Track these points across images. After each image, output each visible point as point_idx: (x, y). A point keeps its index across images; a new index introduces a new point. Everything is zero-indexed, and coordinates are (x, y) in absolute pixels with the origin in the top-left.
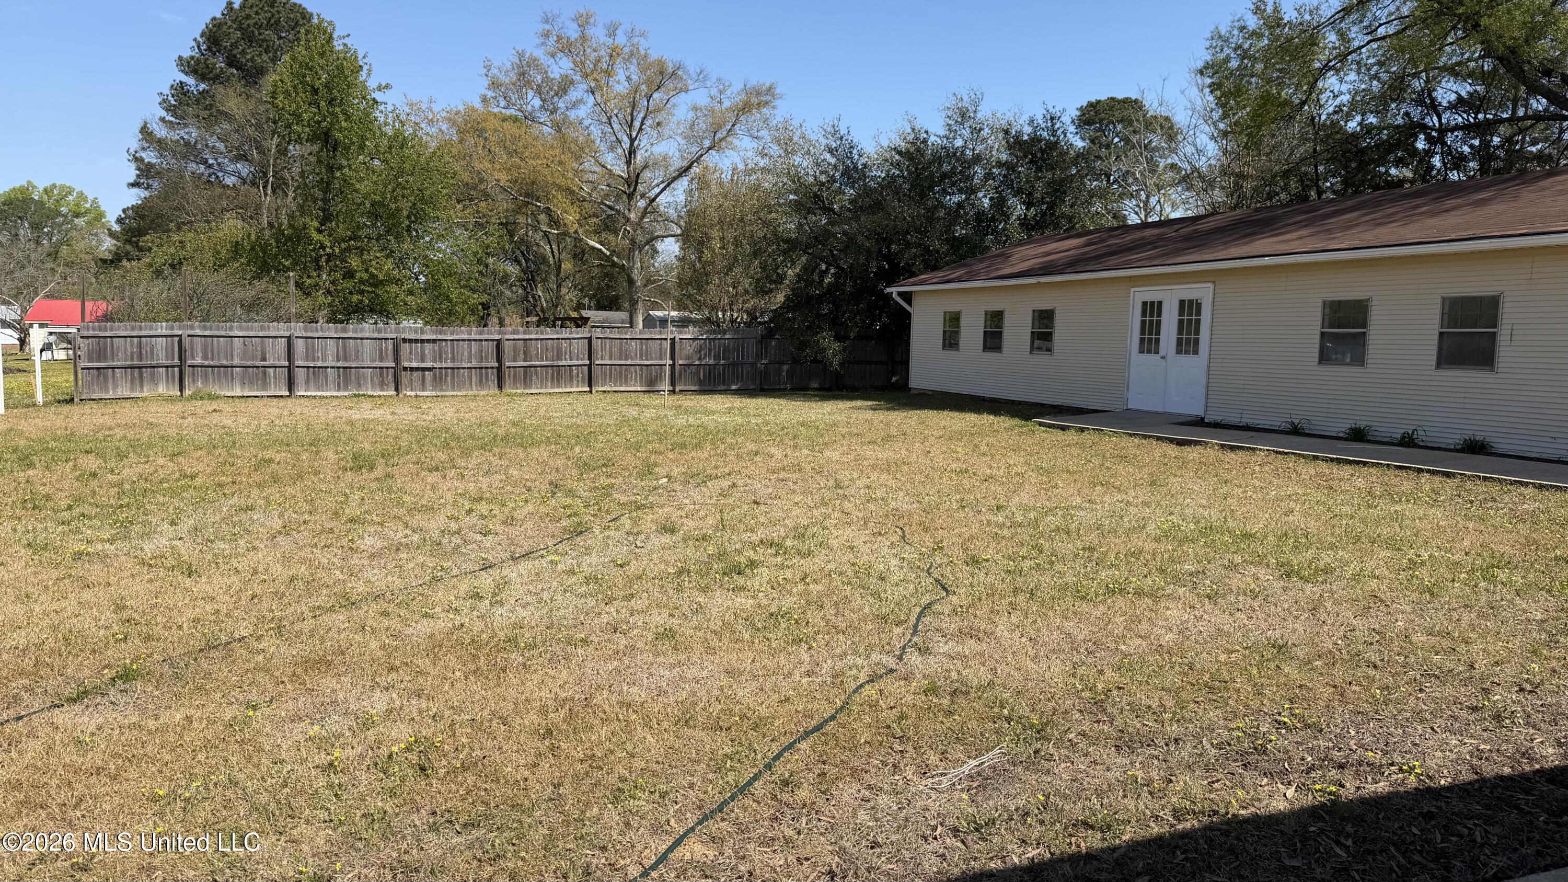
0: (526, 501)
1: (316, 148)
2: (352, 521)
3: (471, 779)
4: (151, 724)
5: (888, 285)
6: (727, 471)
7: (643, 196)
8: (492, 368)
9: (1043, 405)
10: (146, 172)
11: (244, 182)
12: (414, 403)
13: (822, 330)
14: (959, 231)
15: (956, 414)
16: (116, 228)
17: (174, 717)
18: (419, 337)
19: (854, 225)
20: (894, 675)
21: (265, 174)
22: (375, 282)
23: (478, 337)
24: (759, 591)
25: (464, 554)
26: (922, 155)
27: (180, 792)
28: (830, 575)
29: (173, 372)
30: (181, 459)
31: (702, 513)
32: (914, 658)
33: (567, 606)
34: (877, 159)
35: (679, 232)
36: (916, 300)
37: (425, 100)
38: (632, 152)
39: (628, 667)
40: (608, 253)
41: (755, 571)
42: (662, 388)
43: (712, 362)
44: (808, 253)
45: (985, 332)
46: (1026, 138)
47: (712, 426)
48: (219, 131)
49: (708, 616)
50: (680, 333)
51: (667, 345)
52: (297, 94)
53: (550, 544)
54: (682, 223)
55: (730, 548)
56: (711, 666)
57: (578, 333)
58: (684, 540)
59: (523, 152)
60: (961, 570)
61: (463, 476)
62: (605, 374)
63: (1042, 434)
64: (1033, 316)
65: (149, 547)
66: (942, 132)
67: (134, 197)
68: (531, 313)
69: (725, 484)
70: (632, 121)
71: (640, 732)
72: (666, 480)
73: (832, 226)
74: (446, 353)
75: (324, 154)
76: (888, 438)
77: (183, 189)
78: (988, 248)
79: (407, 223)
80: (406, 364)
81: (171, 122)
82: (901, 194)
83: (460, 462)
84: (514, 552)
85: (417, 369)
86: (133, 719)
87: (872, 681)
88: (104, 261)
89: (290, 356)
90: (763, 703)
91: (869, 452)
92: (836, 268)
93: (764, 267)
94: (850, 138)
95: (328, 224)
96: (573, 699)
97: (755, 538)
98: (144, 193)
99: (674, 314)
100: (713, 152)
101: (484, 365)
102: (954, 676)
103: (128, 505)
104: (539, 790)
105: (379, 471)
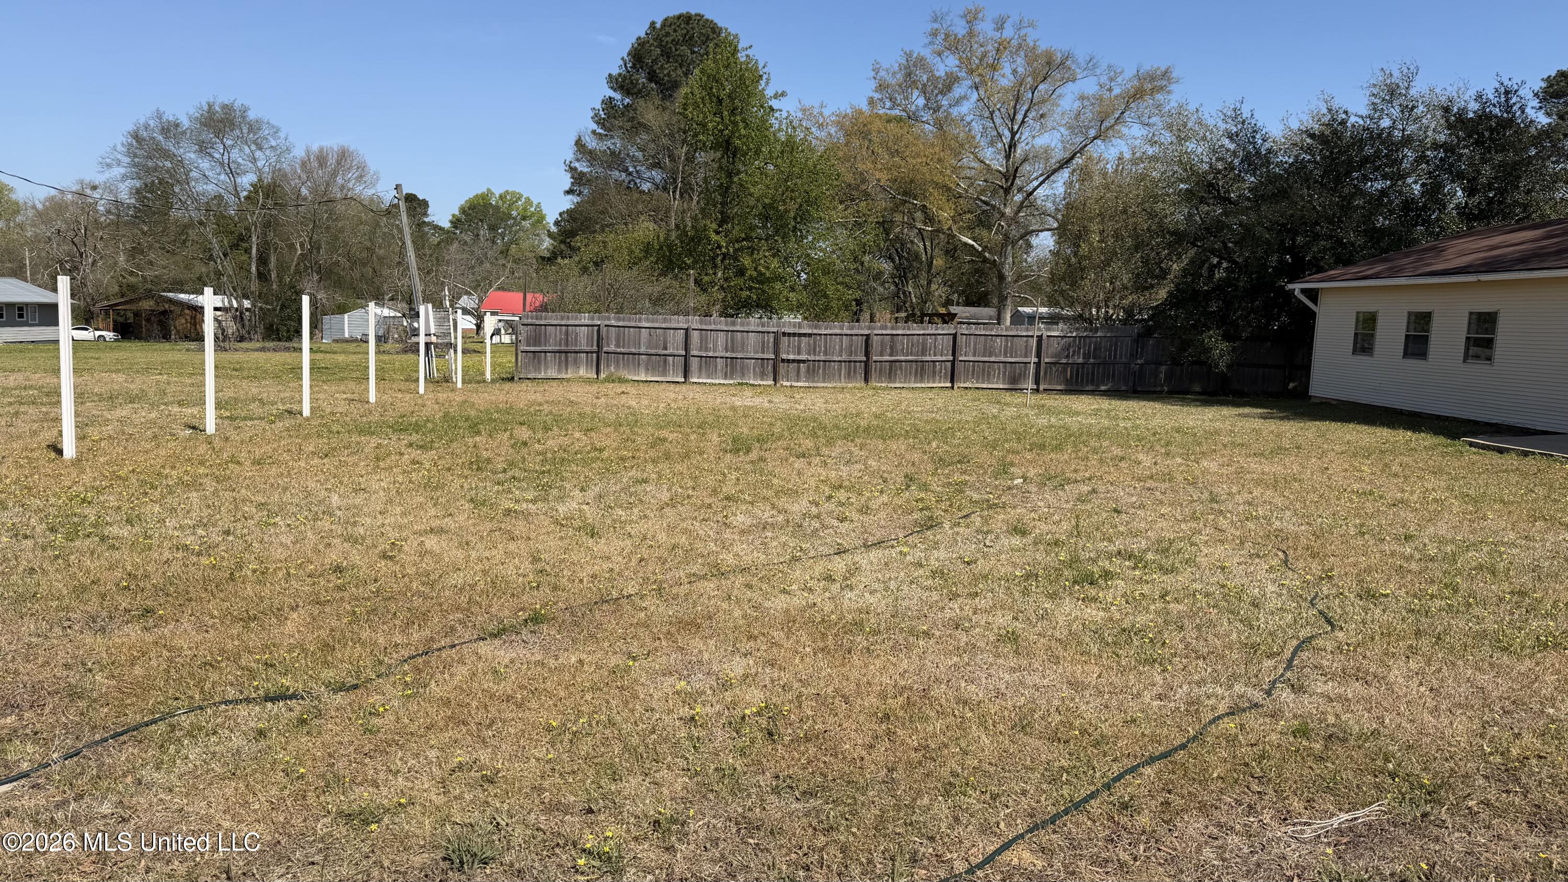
0: (882, 492)
1: (719, 154)
2: (727, 498)
3: (812, 750)
4: (552, 663)
5: (1289, 282)
6: (1087, 475)
7: (1020, 190)
8: (860, 362)
9: (1476, 423)
10: (579, 178)
11: (657, 187)
12: (788, 391)
13: (1209, 329)
14: (1380, 222)
15: (1364, 428)
16: (554, 229)
17: (570, 659)
18: (797, 331)
19: (1253, 215)
20: (1260, 710)
21: (675, 180)
22: (761, 279)
23: (849, 332)
24: (1112, 604)
25: (820, 538)
26: (1339, 138)
27: (569, 726)
28: (1195, 595)
29: (592, 357)
30: (593, 434)
31: (1056, 517)
32: (1285, 695)
33: (912, 598)
34: (1284, 144)
35: (1055, 225)
36: (1322, 299)
37: (817, 105)
38: (1012, 145)
39: (968, 664)
40: (980, 249)
41: (1109, 583)
42: (1025, 386)
43: (1081, 360)
44: (1197, 246)
45: (1407, 336)
46: (1471, 115)
47: (1075, 428)
48: (639, 141)
49: (1054, 624)
50: (1048, 330)
51: (1034, 342)
52: (705, 105)
53: (901, 535)
54: (1060, 217)
55: (1084, 555)
56: (1053, 676)
57: (943, 329)
58: (1035, 543)
59: (904, 152)
60: (1353, 605)
61: (826, 464)
62: (968, 371)
63: (1472, 456)
64: (1470, 319)
65: (562, 509)
66: (1364, 112)
67: (568, 203)
68: (901, 308)
69: (1085, 489)
70: (1015, 114)
71: (975, 731)
72: (1022, 480)
73: (1227, 216)
74: (820, 347)
75: (724, 161)
76: (1279, 450)
77: (608, 194)
78: (1415, 241)
79: (793, 223)
80: (784, 356)
81: (600, 134)
82: (1311, 181)
83: (825, 451)
84: (866, 540)
85: (794, 361)
86: (538, 657)
87: (1233, 714)
88: (543, 258)
89: (687, 348)
90: (1106, 720)
91: (1253, 464)
92: (1229, 262)
93: (1145, 262)
94: (1253, 122)
95: (725, 226)
96: (911, 689)
97: (1112, 548)
98: (576, 199)
99: (1043, 310)
100: (1098, 142)
101: (853, 358)
102: (1331, 719)
103: (549, 472)
104: (874, 771)
105: (754, 455)
